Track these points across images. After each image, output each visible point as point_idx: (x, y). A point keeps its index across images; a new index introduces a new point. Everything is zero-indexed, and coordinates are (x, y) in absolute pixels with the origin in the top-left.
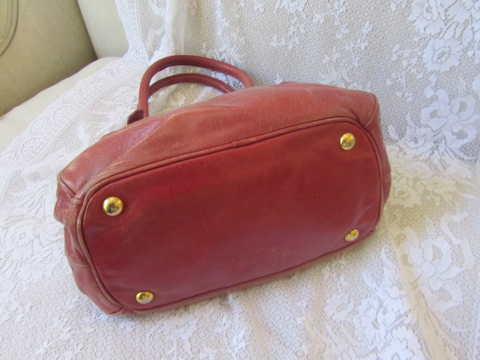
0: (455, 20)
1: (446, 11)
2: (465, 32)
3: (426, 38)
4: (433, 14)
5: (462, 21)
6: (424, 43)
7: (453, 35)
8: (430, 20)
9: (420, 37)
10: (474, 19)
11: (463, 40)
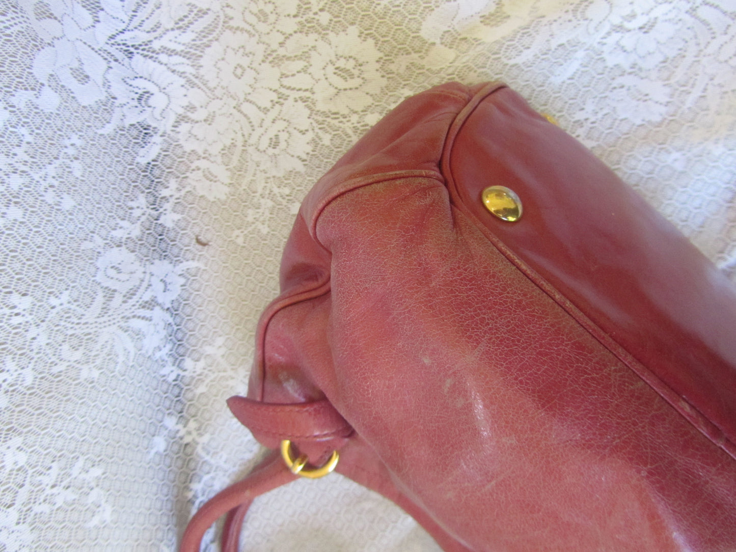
0: (276, 86)
1: (266, 111)
2: (293, 55)
3: (317, 122)
4: (279, 131)
5: (276, 72)
6: (329, 120)
7: (302, 74)
8: (288, 132)
9: (321, 133)
10: (266, 54)
11: (306, 50)
